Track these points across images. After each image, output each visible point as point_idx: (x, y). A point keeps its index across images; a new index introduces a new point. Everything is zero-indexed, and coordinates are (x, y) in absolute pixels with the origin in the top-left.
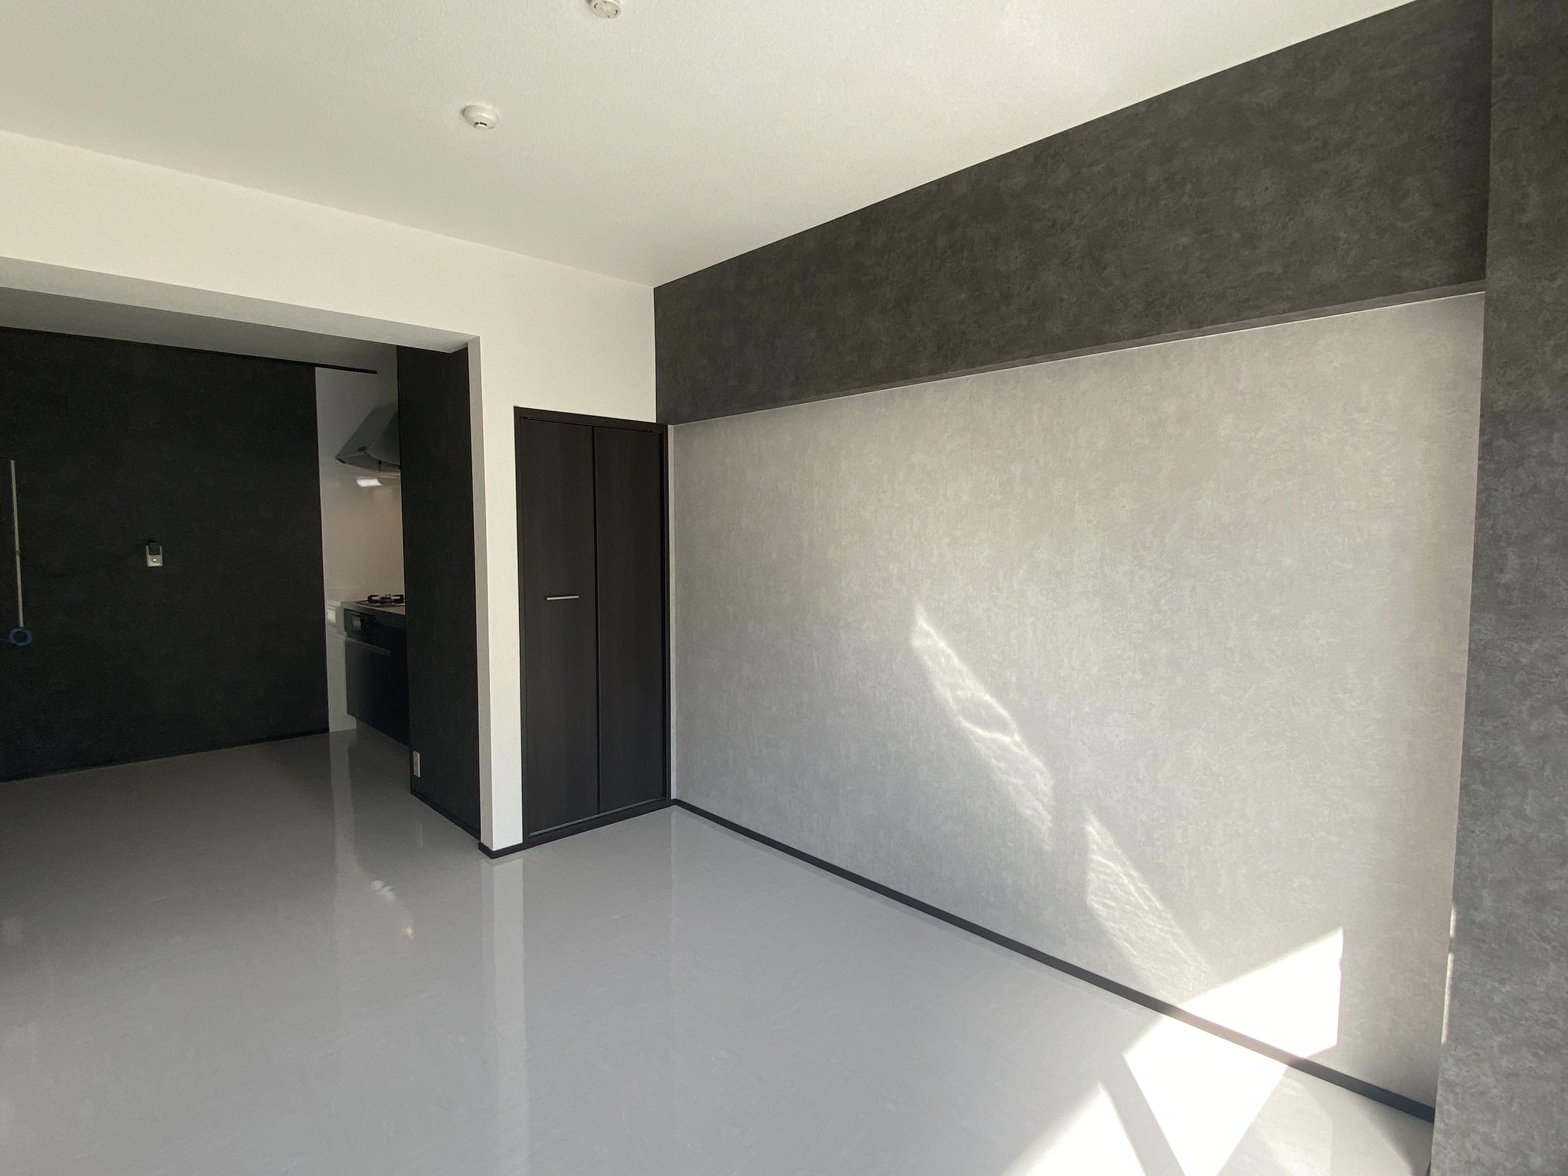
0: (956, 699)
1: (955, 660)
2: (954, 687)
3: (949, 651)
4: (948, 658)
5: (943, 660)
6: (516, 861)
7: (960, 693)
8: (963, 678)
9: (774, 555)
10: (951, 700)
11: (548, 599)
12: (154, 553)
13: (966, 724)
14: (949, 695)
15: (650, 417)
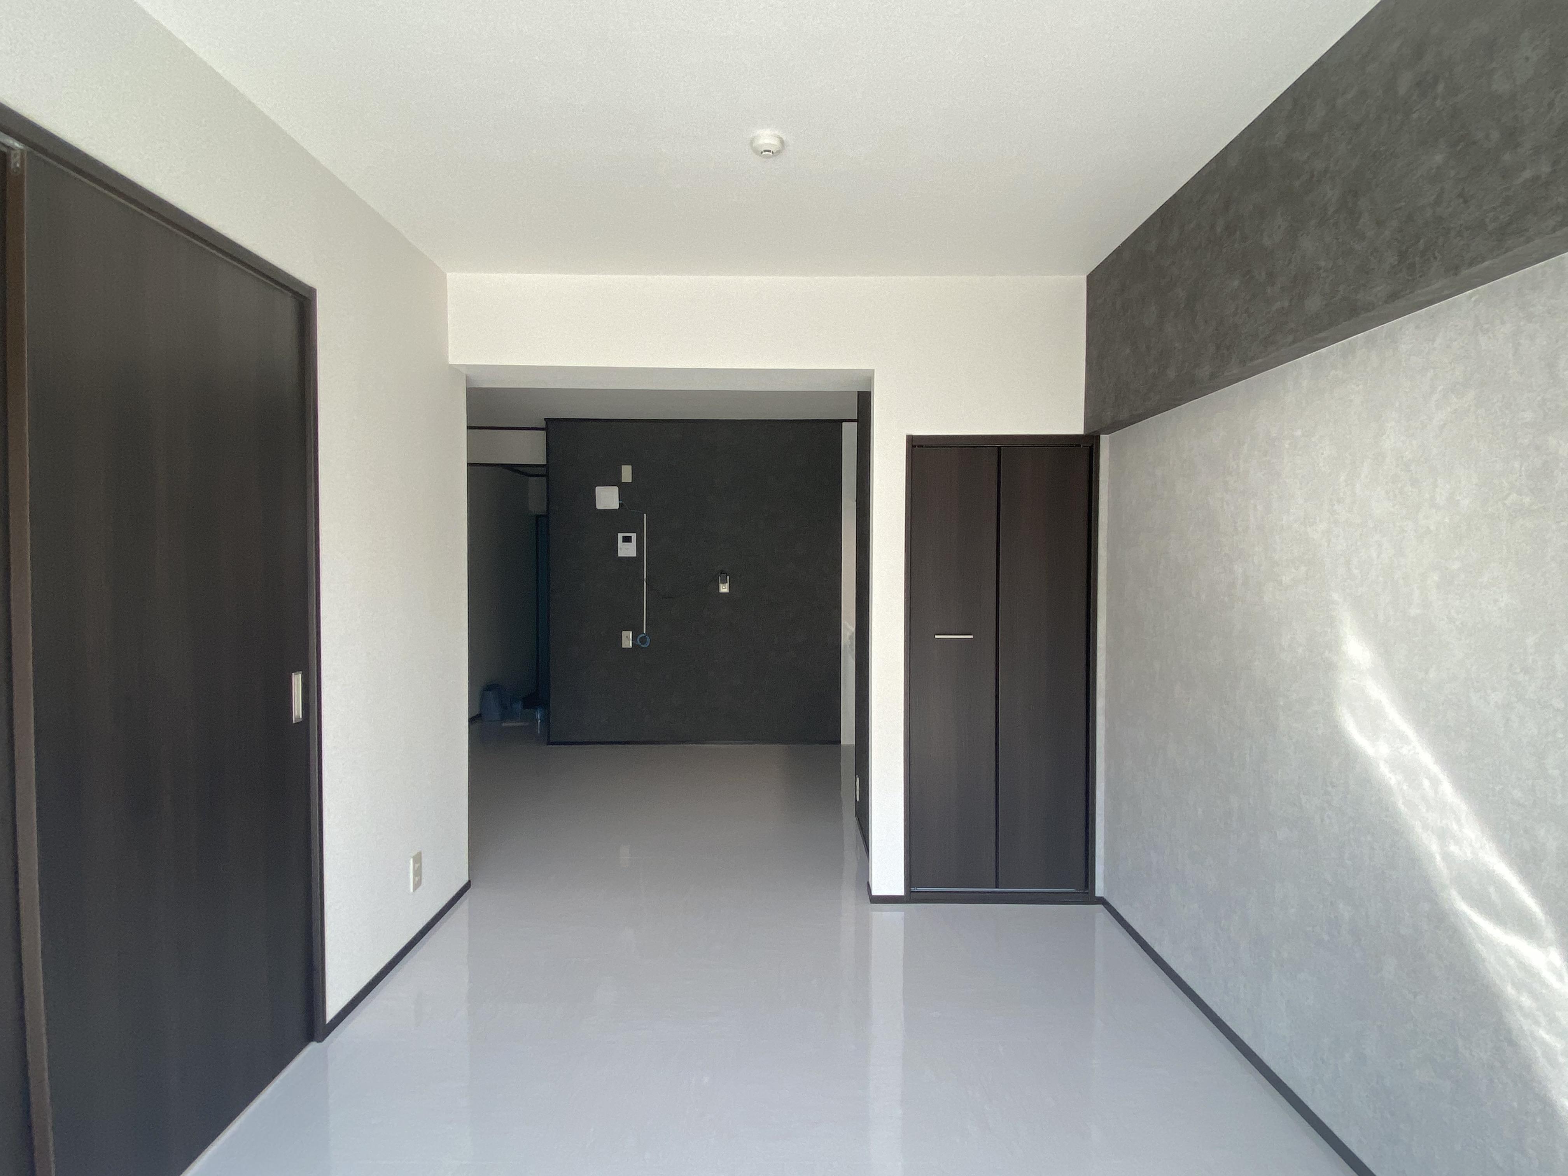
0: (1447, 857)
1: (1447, 788)
2: (1444, 835)
3: (1436, 769)
4: (1435, 783)
5: (1426, 783)
6: (895, 915)
7: (1453, 848)
8: (1458, 821)
9: (1203, 597)
10: (1438, 858)
11: (936, 637)
12: (724, 582)
13: (1462, 906)
14: (1434, 847)
15: (1078, 429)
